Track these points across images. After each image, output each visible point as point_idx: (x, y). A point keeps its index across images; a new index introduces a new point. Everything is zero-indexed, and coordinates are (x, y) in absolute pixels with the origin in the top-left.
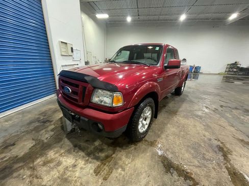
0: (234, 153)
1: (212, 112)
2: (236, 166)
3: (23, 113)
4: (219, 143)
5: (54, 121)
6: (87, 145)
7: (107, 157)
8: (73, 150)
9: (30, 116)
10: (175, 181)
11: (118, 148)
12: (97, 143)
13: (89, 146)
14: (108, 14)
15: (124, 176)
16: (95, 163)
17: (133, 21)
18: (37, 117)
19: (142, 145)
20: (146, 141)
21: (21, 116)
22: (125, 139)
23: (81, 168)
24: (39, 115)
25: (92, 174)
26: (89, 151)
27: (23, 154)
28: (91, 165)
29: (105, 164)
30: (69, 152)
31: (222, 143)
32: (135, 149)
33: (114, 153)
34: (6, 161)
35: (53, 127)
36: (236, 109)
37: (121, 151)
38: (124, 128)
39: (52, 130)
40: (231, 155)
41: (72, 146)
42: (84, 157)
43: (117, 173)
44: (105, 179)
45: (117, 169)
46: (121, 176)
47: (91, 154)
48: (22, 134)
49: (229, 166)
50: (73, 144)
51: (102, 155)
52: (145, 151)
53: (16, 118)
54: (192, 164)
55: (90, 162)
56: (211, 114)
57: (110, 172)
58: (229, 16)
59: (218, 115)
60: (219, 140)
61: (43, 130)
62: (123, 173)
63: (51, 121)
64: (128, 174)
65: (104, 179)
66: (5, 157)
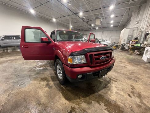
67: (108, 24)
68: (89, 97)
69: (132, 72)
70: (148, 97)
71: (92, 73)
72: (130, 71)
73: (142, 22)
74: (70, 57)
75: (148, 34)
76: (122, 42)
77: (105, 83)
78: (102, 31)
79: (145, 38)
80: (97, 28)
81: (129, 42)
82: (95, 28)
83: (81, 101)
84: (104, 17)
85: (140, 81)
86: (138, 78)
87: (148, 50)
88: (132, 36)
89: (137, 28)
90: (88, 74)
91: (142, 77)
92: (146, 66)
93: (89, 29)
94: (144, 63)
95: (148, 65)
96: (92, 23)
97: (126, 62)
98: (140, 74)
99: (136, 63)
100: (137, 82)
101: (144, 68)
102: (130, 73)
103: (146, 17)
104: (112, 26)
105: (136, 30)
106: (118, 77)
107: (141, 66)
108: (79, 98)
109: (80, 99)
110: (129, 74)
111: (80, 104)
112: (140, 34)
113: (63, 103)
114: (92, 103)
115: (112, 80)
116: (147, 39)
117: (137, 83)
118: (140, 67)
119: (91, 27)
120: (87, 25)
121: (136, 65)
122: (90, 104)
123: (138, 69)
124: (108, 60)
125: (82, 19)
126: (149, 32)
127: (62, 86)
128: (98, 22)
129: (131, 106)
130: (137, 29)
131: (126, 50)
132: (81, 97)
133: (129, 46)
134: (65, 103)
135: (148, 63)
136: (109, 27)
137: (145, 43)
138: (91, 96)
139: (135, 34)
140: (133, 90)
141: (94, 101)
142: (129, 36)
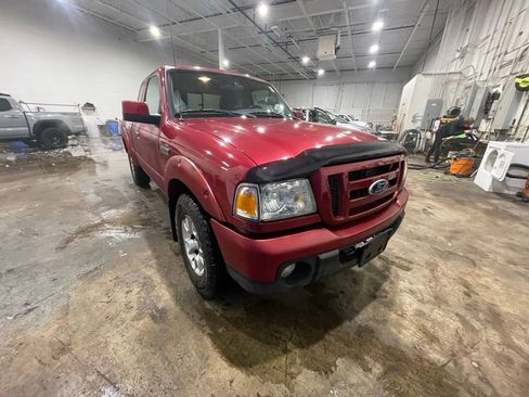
8: (384, 299)
13: (366, 278)
23: (411, 283)
30: (389, 305)
41: (374, 303)
42: (392, 283)
47: (383, 275)
67: (362, 56)
68: (321, 343)
69: (451, 232)
70: (525, 322)
71: (337, 251)
72: (447, 228)
73: (477, 51)
74: (244, 190)
75: (496, 96)
76: (408, 126)
77: (370, 278)
78: (338, 84)
79: (485, 110)
80: (321, 72)
81: (432, 125)
82: (313, 73)
83: (293, 363)
84: (348, 28)
85: (485, 261)
86: (476, 252)
87: (495, 153)
88: (440, 103)
89: (460, 73)
90: (323, 256)
91: (488, 246)
92: (491, 208)
93: (294, 77)
94: (484, 196)
95: (496, 202)
96: (304, 54)
97: (428, 194)
98: (479, 237)
99: (459, 198)
100: (475, 265)
101: (487, 212)
102: (449, 235)
103: (492, 32)
104: (372, 64)
105: (455, 81)
106: (412, 252)
107: (476, 208)
108: (286, 351)
109: (290, 355)
110: (445, 237)
111: (293, 376)
112: (470, 94)
113: (219, 381)
114: (336, 366)
115: (393, 263)
116: (491, 112)
117: (477, 271)
118: (473, 211)
119: (301, 66)
120: (285, 57)
121: (458, 206)
122: (332, 372)
123: (468, 217)
124: (391, 195)
125: (266, 33)
126: (500, 90)
127: (208, 305)
128: (326, 50)
129: (478, 363)
130: (457, 77)
131: (419, 152)
132: (290, 345)
133: (428, 140)
134: (231, 382)
135: (494, 196)
136: (362, 69)
137: (484, 126)
138: (330, 337)
139: (452, 96)
140: (469, 296)
141: (342, 355)
142: (429, 102)
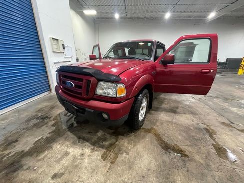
0: (218, 133)
1: (198, 102)
2: (220, 144)
3: (18, 111)
4: (205, 126)
5: (53, 118)
6: (90, 136)
7: (111, 145)
8: (78, 142)
9: (27, 114)
10: (172, 159)
11: (120, 137)
12: (100, 134)
13: (93, 137)
14: (97, 11)
15: (129, 159)
16: (101, 151)
17: (121, 18)
18: (34, 114)
19: (141, 133)
20: (144, 129)
21: (17, 115)
22: (125, 129)
23: (89, 156)
24: (36, 112)
25: (100, 160)
26: (93, 141)
27: (28, 149)
28: (97, 153)
29: (111, 151)
30: (74, 143)
31: (208, 126)
32: (135, 136)
33: (117, 142)
34: (13, 156)
35: (53, 122)
36: (217, 98)
37: (123, 140)
38: (126, 117)
39: (53, 126)
40: (216, 135)
41: (76, 138)
42: (89, 147)
43: (123, 157)
44: (113, 163)
45: (122, 154)
46: (127, 159)
47: (96, 144)
48: (23, 131)
49: (215, 144)
50: (77, 137)
51: (107, 144)
52: (144, 137)
53: (13, 117)
54: (185, 145)
55: (96, 151)
56: (197, 103)
57: (116, 157)
58: (209, 15)
59: (203, 104)
60: (205, 124)
61: (43, 126)
62: (128, 156)
63: (51, 118)
64: (133, 157)
65: (111, 163)
66: (10, 153)
